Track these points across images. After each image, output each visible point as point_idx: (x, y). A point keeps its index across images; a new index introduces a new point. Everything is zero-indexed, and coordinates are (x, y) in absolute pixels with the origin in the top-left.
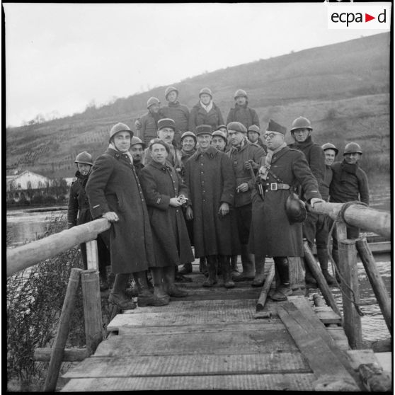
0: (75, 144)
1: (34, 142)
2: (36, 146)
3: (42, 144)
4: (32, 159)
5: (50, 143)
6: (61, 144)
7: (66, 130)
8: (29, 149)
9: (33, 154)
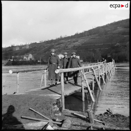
0: (73, 46)
1: (60, 45)
2: (61, 46)
3: (63, 46)
4: (60, 50)
5: (65, 46)
6: (68, 46)
7: (70, 41)
8: (59, 47)
9: (60, 49)
